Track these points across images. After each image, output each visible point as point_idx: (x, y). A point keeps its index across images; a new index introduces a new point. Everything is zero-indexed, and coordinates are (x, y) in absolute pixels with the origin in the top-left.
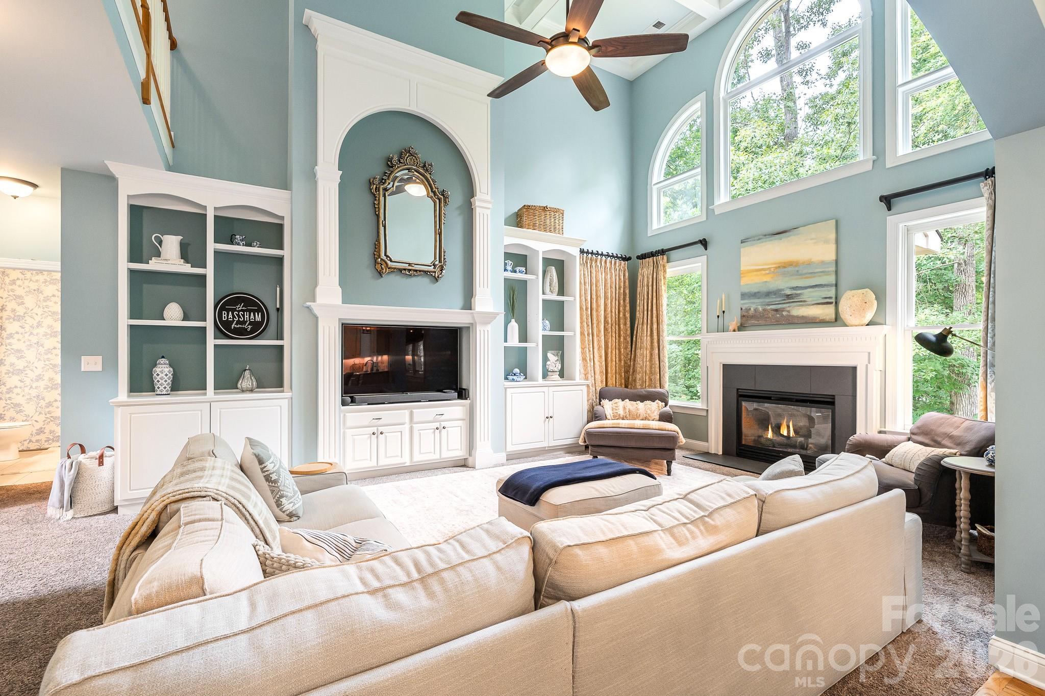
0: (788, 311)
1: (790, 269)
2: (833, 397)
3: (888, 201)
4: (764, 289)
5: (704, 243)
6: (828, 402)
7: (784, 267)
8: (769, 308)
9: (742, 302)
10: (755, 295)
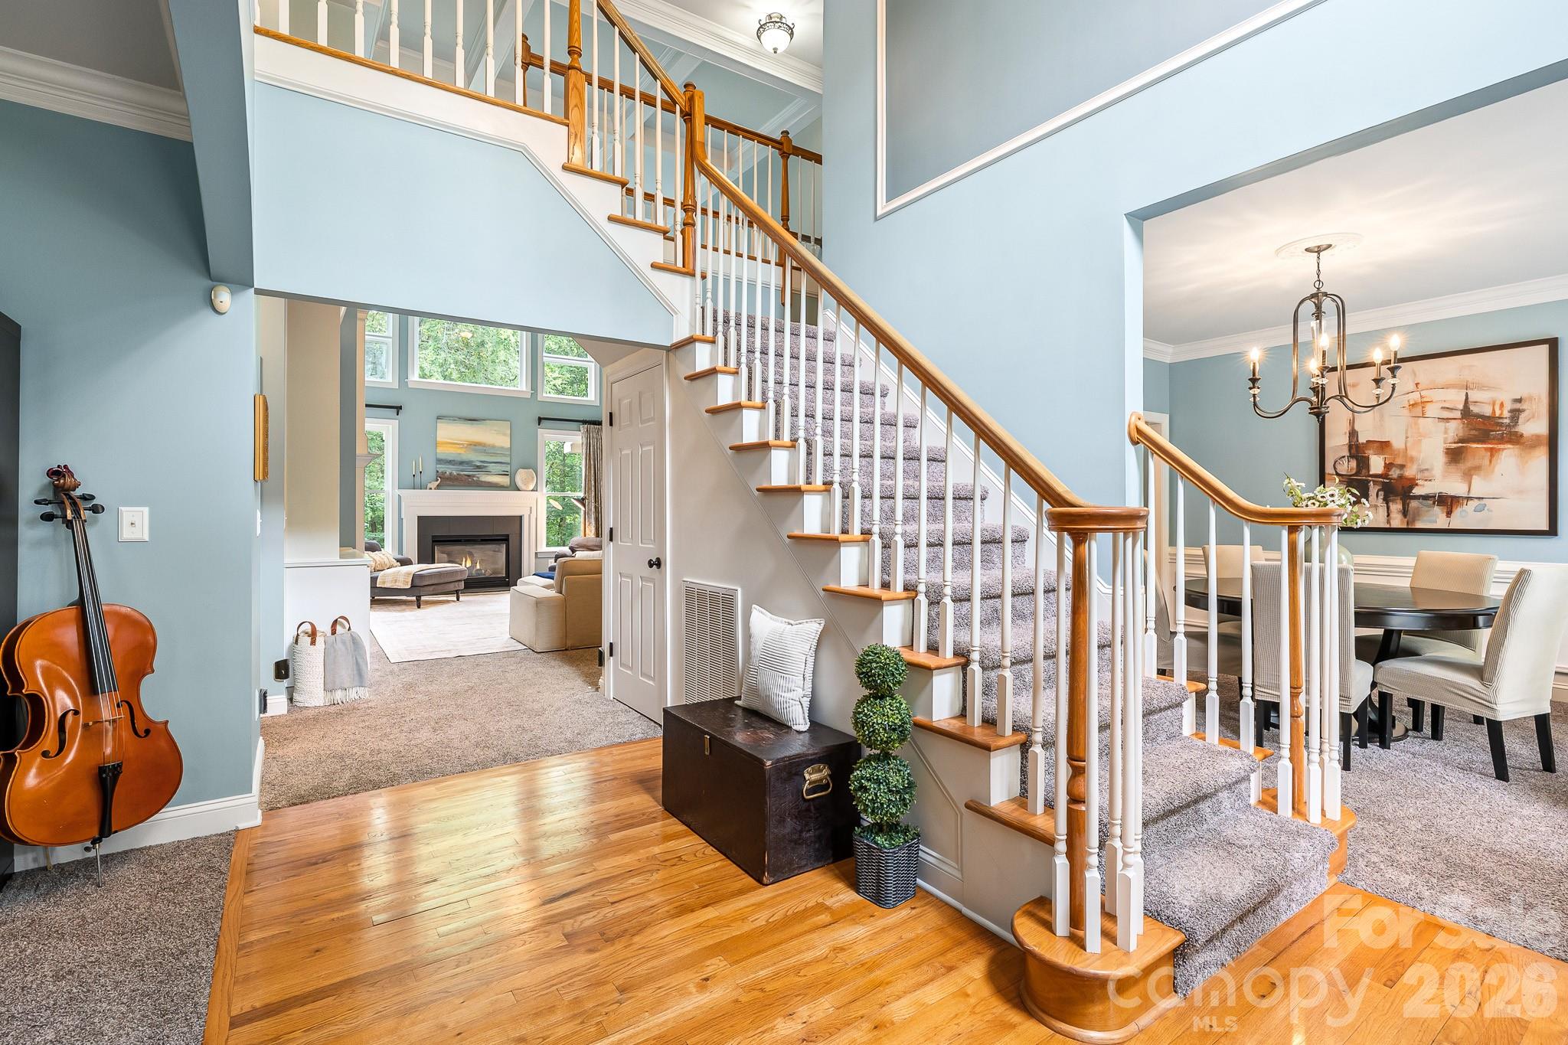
0: (478, 477)
1: (480, 448)
2: (508, 536)
3: (540, 419)
4: (458, 459)
5: (399, 408)
6: (505, 539)
7: (475, 445)
8: (462, 473)
9: (438, 466)
10: (450, 462)
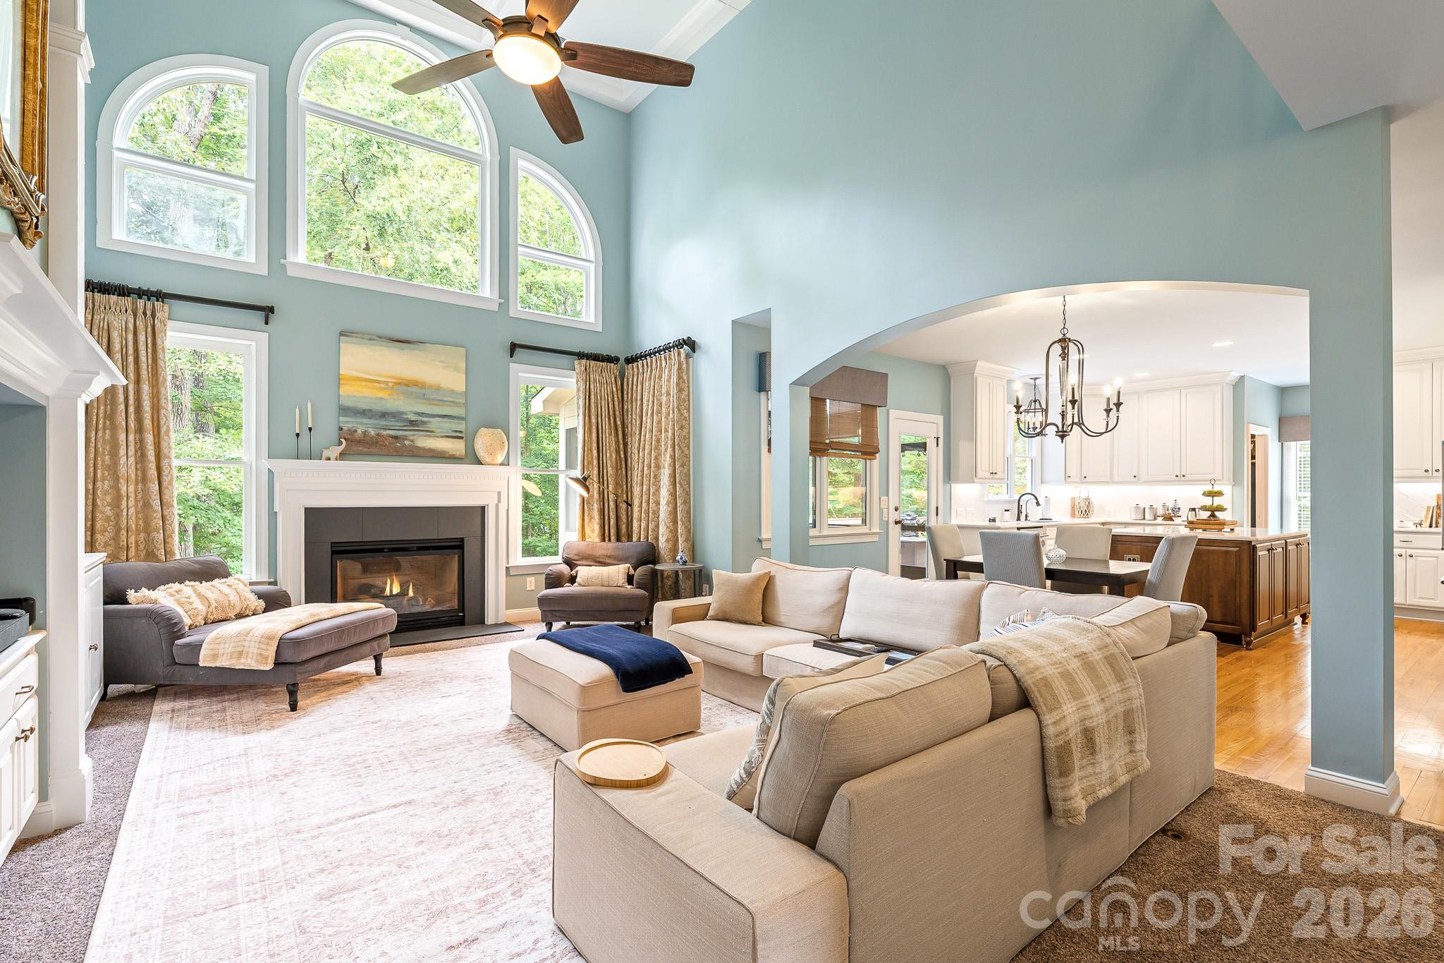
0: (412, 441)
1: (414, 389)
2: (462, 540)
3: (514, 347)
4: (378, 407)
5: (268, 311)
6: (457, 546)
7: (407, 385)
8: (385, 433)
9: (342, 419)
10: (364, 413)
